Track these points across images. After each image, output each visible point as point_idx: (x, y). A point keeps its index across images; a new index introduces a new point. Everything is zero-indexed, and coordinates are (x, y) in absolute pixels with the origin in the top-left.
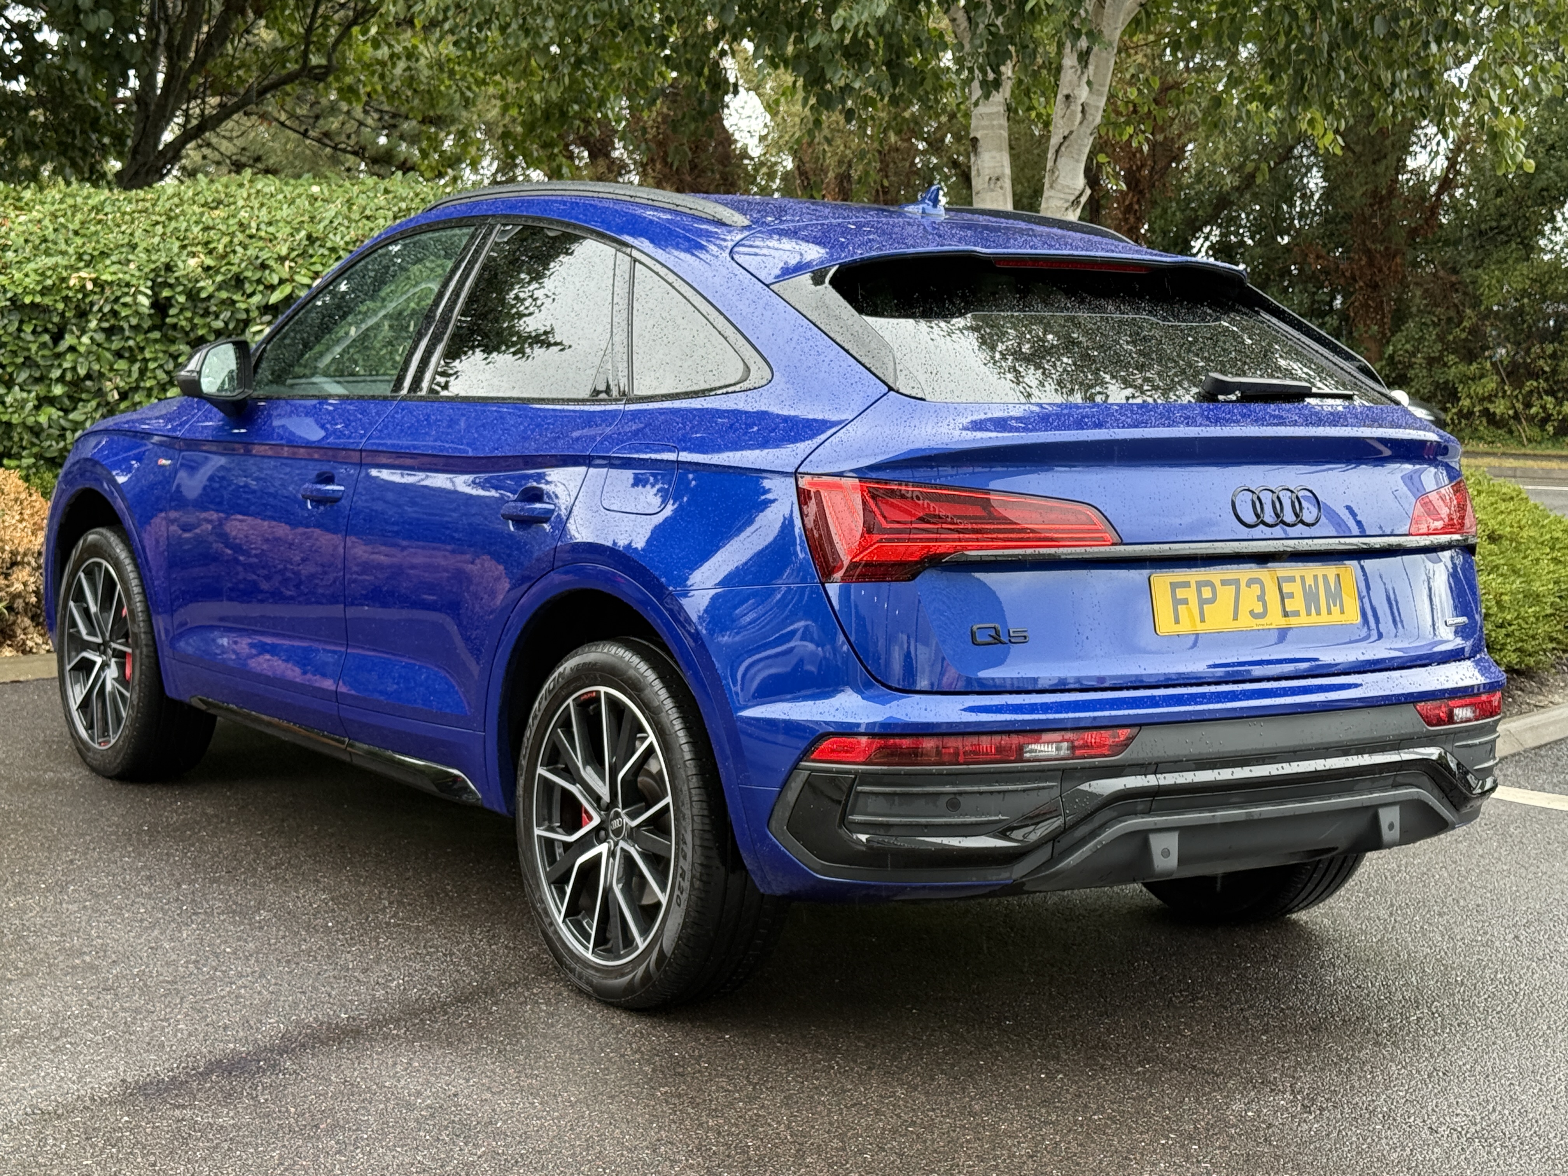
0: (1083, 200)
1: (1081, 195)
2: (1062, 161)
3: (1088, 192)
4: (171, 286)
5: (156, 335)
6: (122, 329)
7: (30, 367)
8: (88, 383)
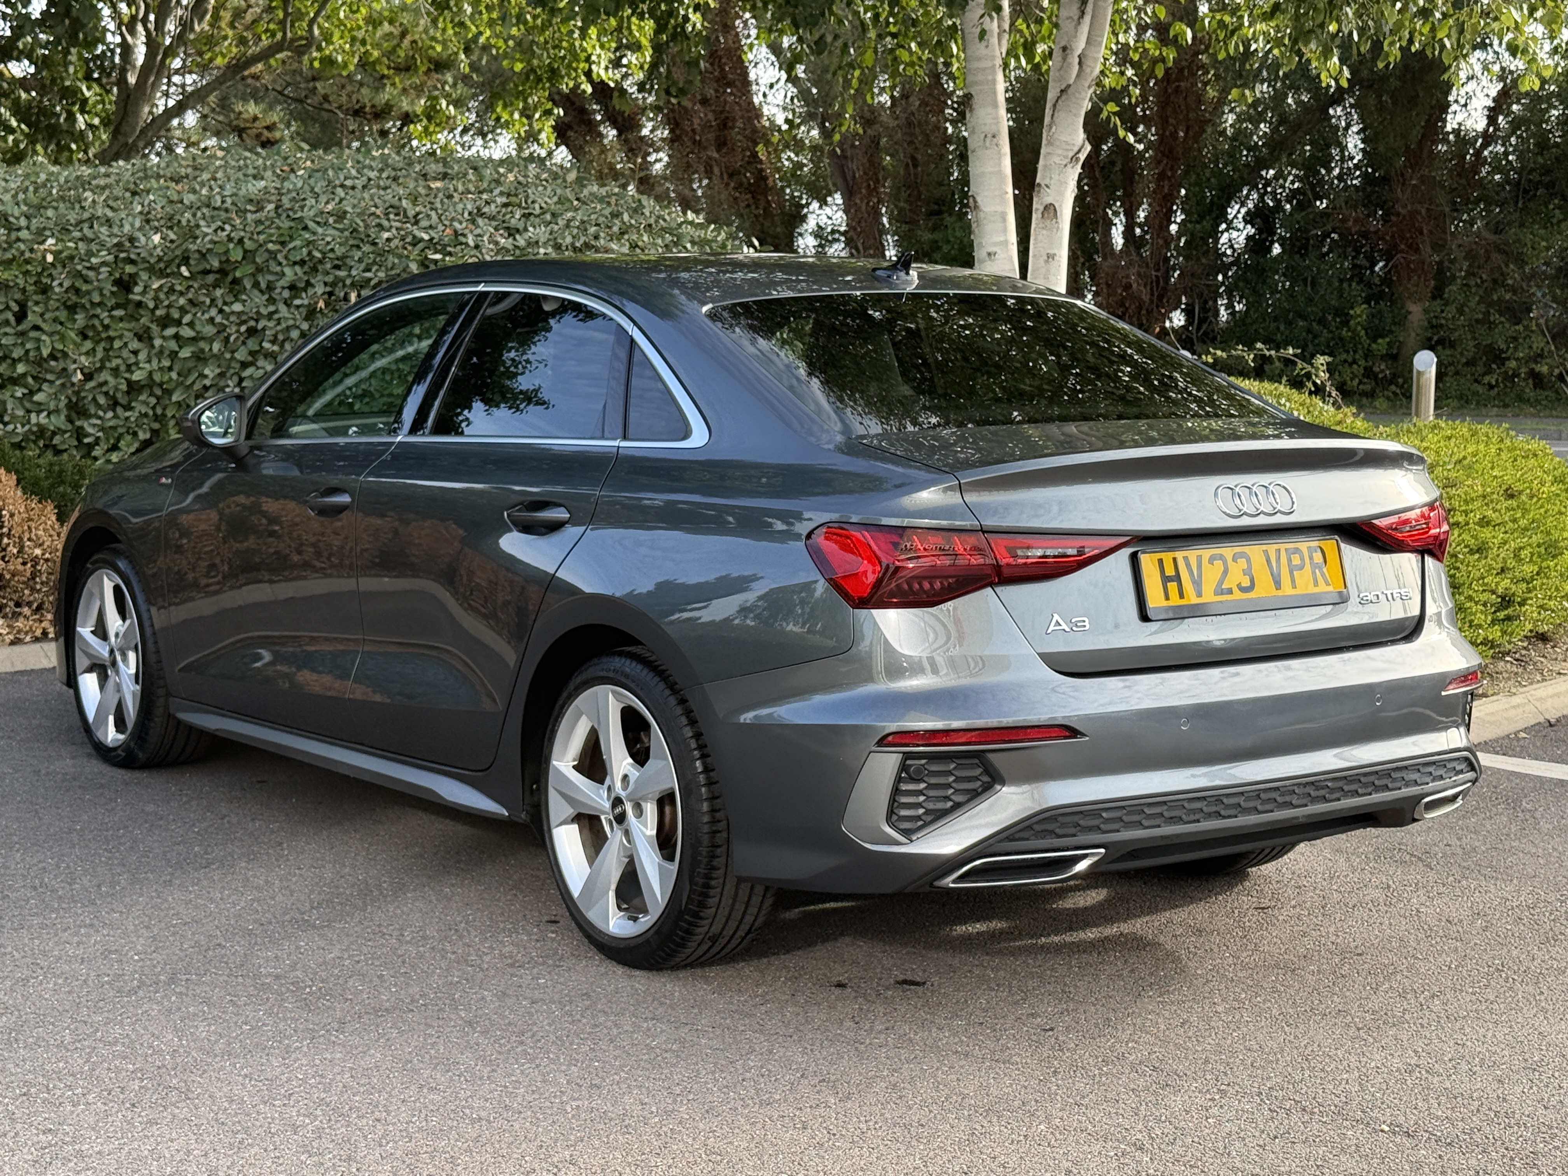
0: (1082, 157)
1: (1079, 151)
2: (1060, 115)
4: (132, 262)
5: (120, 313)
6: (83, 306)
8: (53, 363)
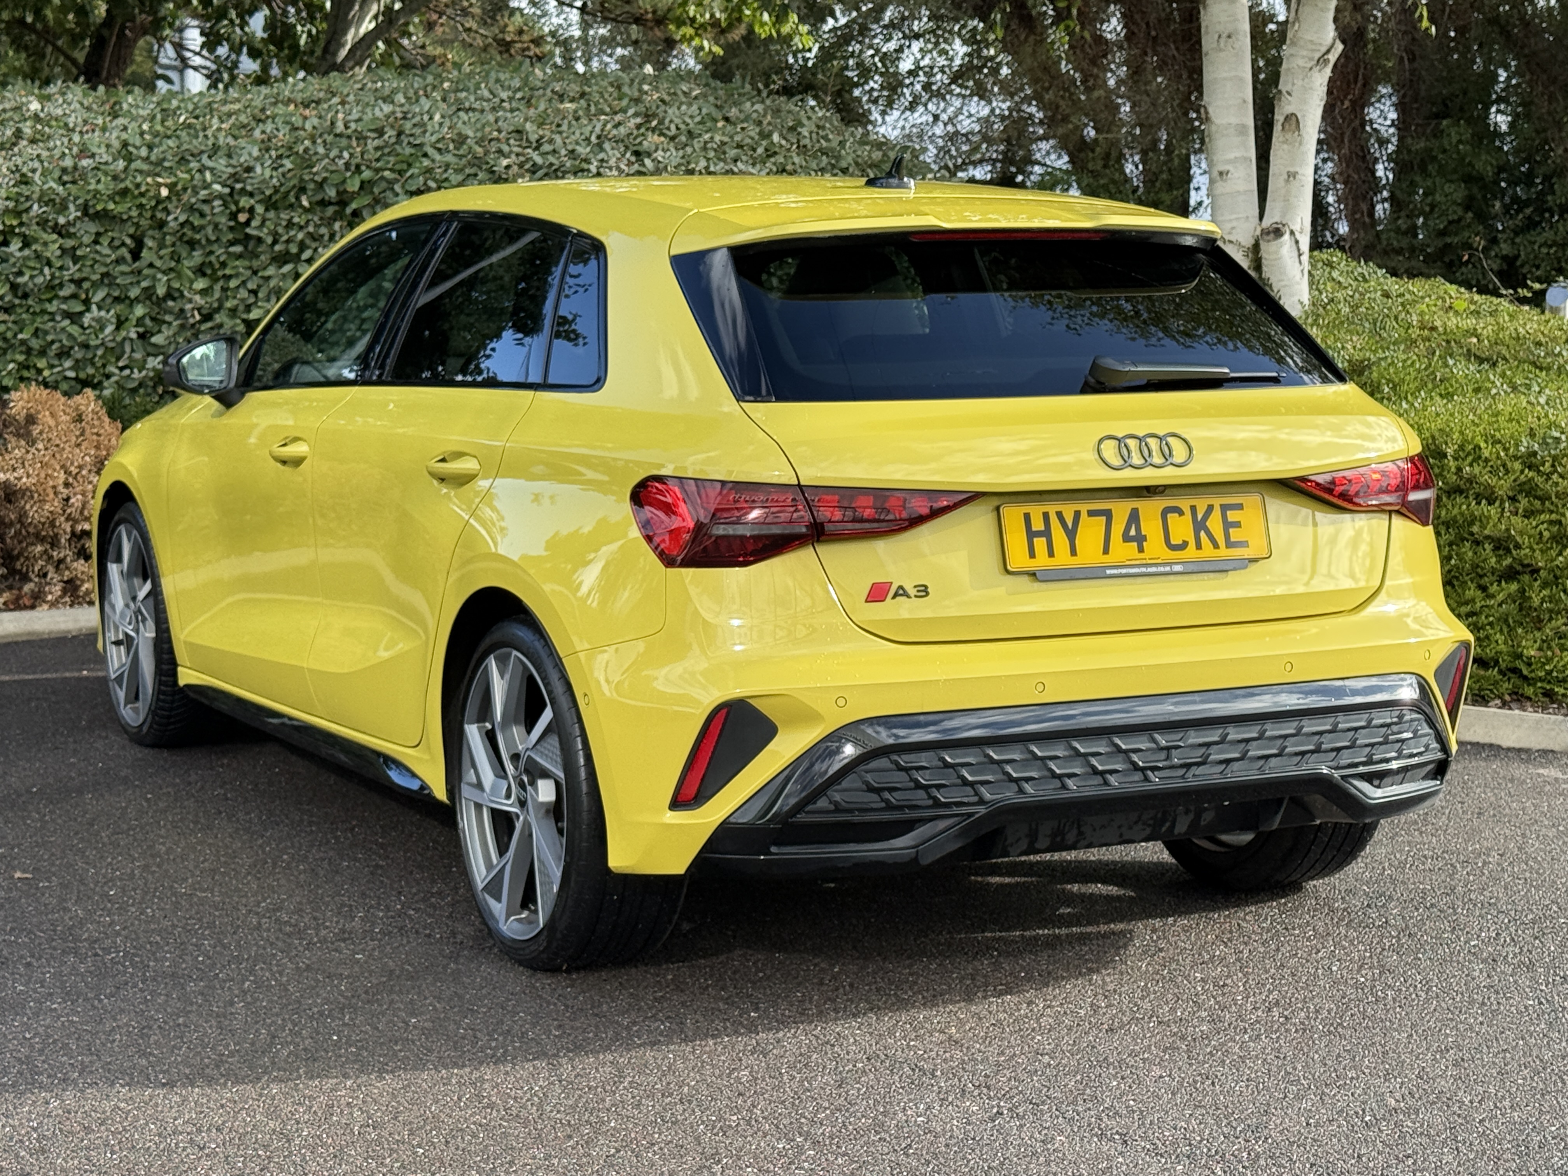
1: (1328, 51)
2: (1305, 10)
3: (1340, 47)
5: (237, 249)
7: (110, 285)
